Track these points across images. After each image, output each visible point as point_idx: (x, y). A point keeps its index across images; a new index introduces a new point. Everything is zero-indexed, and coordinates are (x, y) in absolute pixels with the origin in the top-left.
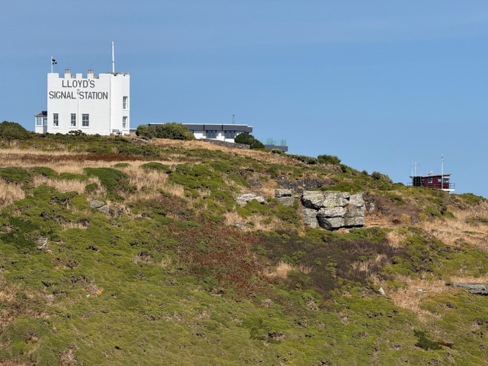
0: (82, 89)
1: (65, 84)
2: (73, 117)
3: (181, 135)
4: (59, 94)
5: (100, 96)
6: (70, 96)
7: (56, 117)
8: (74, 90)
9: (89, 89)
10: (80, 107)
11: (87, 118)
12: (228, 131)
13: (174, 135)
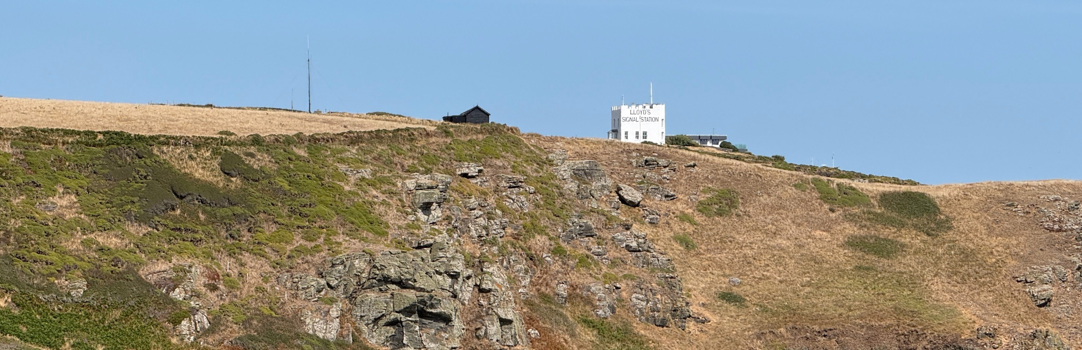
0: (643, 116)
1: (632, 113)
2: (637, 133)
3: (688, 143)
4: (628, 119)
5: (654, 119)
6: (635, 120)
7: (626, 133)
8: (638, 116)
9: (647, 116)
10: (643, 127)
11: (646, 134)
12: (714, 140)
13: (683, 143)
